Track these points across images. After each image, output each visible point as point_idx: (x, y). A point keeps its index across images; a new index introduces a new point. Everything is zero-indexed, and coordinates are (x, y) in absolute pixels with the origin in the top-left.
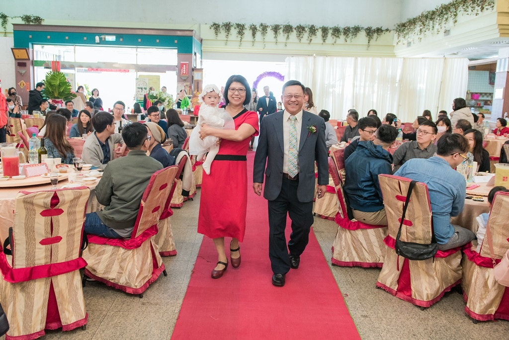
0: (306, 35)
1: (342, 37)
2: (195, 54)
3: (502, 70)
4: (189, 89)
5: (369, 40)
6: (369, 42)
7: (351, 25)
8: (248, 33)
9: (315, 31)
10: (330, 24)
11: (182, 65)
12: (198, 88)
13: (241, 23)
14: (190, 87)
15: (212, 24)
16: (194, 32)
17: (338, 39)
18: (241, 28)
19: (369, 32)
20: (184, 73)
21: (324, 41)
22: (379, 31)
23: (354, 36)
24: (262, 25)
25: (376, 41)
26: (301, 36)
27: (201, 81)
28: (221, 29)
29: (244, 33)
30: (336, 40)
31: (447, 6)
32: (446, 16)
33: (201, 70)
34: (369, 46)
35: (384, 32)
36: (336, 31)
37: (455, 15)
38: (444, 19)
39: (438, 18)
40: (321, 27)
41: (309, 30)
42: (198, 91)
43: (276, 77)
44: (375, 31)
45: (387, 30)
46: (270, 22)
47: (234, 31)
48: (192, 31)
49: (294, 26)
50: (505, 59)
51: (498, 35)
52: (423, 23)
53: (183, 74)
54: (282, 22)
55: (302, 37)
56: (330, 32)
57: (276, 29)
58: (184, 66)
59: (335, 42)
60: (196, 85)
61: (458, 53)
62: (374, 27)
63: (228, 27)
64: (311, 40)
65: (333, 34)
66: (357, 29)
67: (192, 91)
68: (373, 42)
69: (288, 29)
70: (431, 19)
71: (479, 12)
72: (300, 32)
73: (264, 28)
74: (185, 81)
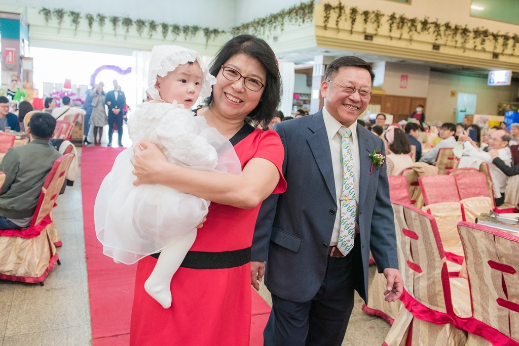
0: (146, 30)
1: (182, 35)
2: (23, 40)
3: (317, 75)
5: (207, 40)
6: (207, 42)
7: (191, 24)
8: (83, 22)
9: (155, 26)
10: (170, 22)
11: (7, 52)
12: (28, 78)
13: (76, 10)
15: (41, 9)
16: (21, 16)
17: (178, 37)
18: (75, 17)
19: (207, 32)
20: (10, 60)
21: (165, 37)
22: (216, 32)
23: (193, 35)
24: (99, 15)
25: (214, 40)
26: (141, 30)
27: (32, 71)
28: (52, 16)
29: (79, 22)
30: (176, 37)
31: (275, 15)
32: (274, 24)
33: (30, 59)
34: (207, 45)
35: (220, 33)
36: (176, 28)
37: (282, 24)
38: (273, 27)
39: (268, 25)
40: (162, 22)
41: (149, 25)
42: (28, 82)
43: (116, 71)
44: (212, 32)
45: (223, 32)
46: (109, 13)
47: (67, 19)
48: (19, 14)
49: (134, 19)
50: (320, 65)
51: (315, 45)
52: (255, 29)
53: (9, 62)
54: (121, 14)
55: (142, 32)
56: (170, 29)
57: (115, 20)
58: (10, 53)
59: (175, 39)
60: (26, 75)
61: (283, 57)
62: (211, 29)
63: (60, 14)
64: (151, 35)
65: (173, 31)
66: (196, 29)
68: (210, 42)
69: (128, 22)
70: (262, 25)
71: (301, 24)
72: (140, 26)
73: (102, 19)
74: (11, 70)
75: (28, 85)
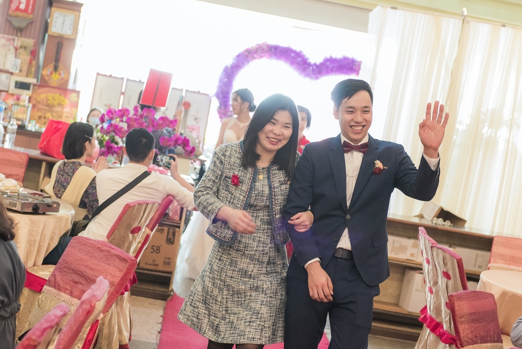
4: (28, 58)
12: (57, 60)
14: (34, 54)
20: (22, 6)
27: (72, 41)
42: (56, 68)
43: (292, 63)
53: (18, 9)
60: (54, 50)
67: (38, 67)
74: (19, 31)
75: (55, 79)
